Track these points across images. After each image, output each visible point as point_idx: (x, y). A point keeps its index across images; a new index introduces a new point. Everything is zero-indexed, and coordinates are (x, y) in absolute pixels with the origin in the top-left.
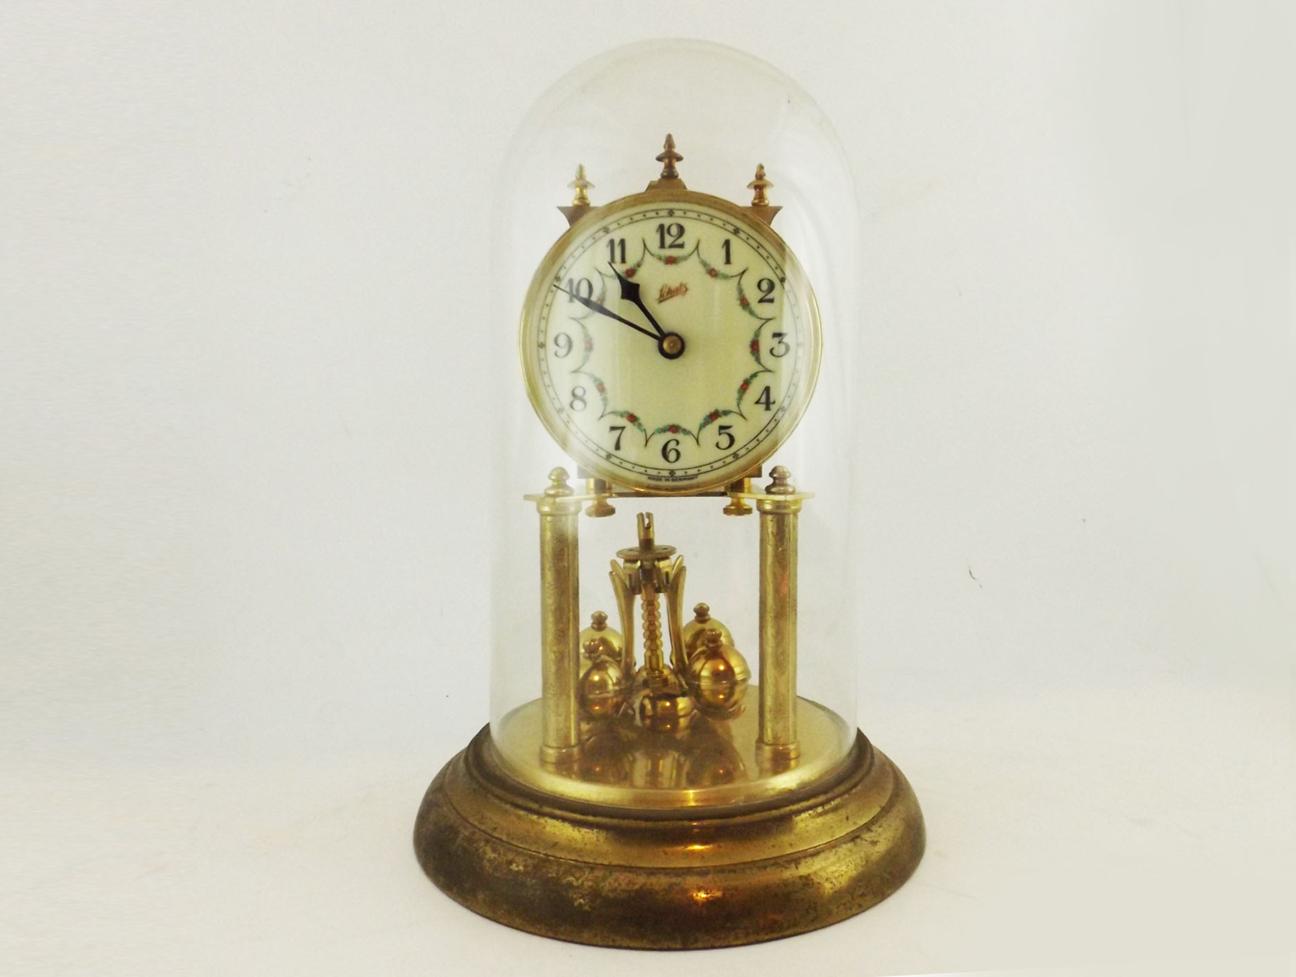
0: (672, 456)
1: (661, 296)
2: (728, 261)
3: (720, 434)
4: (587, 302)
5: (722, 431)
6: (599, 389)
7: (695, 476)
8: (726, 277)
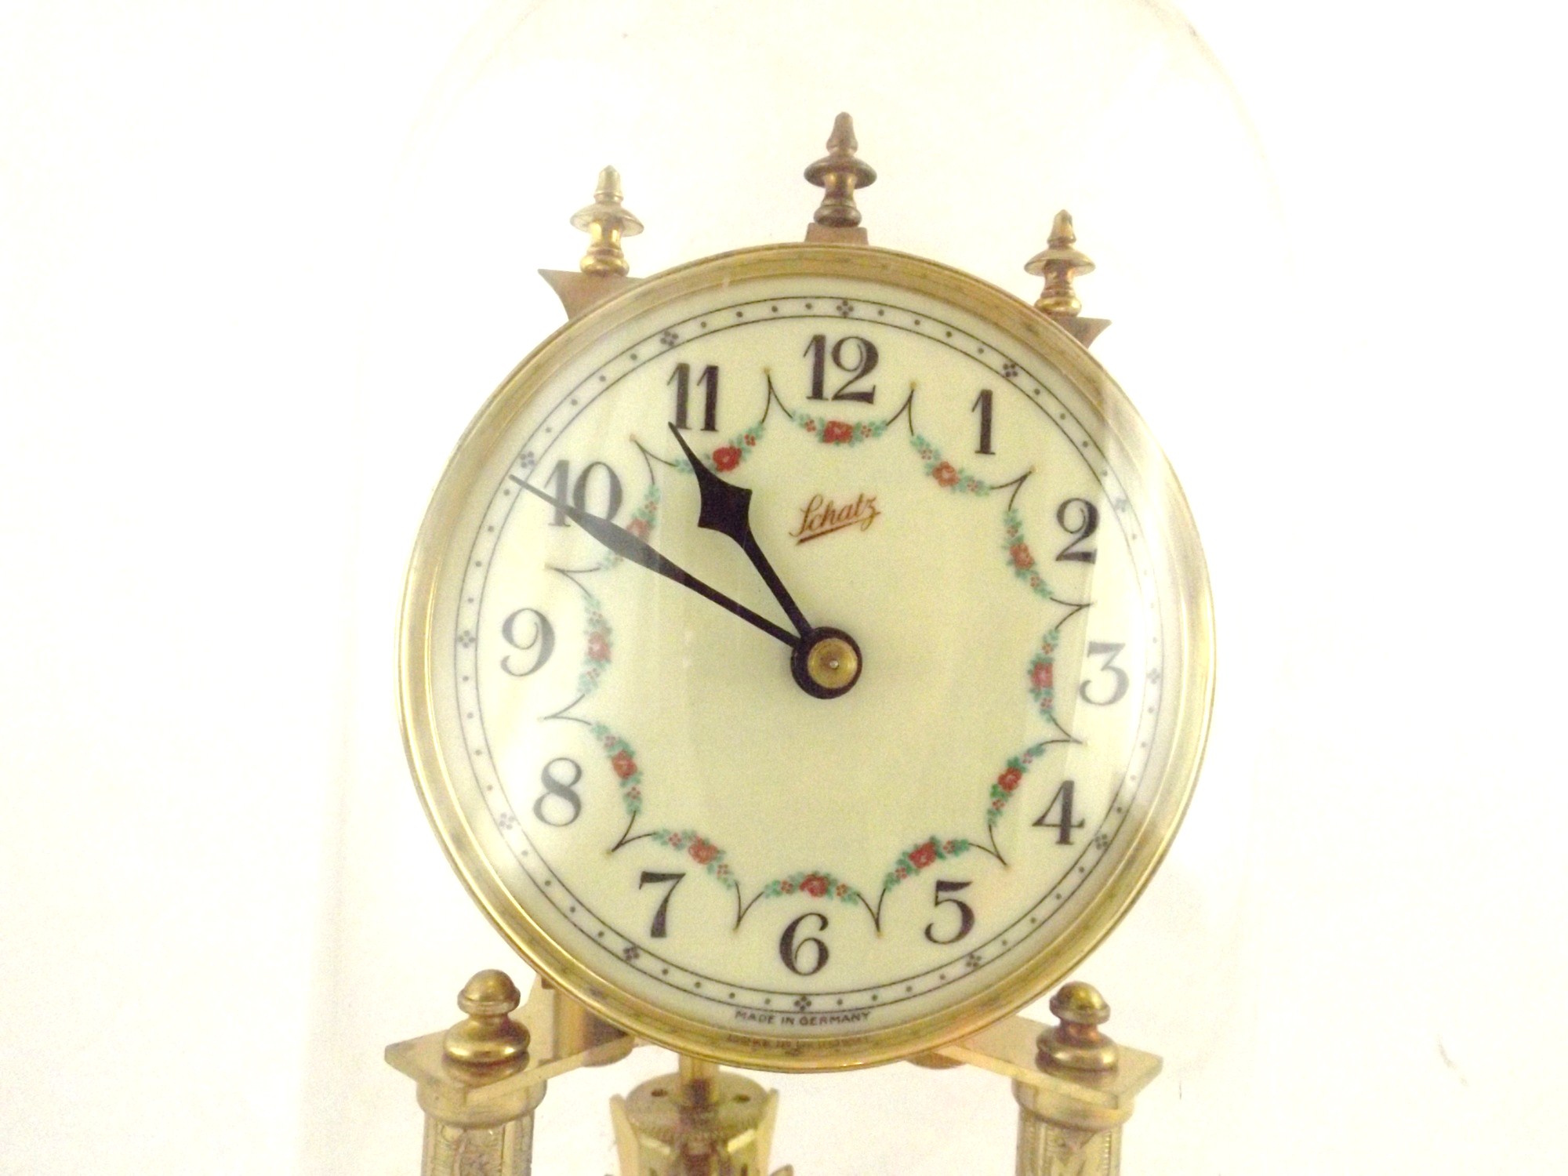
0: (807, 957)
1: (807, 524)
2: (985, 447)
3: (937, 903)
4: (605, 532)
5: (943, 895)
6: (617, 767)
7: (858, 1014)
8: (976, 487)
